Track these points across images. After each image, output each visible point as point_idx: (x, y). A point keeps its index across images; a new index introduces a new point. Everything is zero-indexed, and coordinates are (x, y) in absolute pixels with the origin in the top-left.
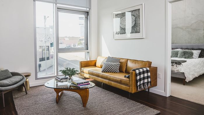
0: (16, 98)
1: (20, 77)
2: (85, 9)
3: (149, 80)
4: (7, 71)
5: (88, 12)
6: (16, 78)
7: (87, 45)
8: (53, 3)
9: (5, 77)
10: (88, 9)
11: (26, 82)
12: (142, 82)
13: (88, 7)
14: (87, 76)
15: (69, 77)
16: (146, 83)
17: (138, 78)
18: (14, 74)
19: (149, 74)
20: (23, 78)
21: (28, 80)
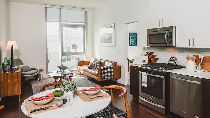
0: (33, 83)
1: (36, 71)
2: (84, 24)
3: (112, 74)
4: (28, 67)
5: (85, 26)
6: (34, 71)
7: (85, 49)
8: (59, 22)
9: (27, 70)
10: (85, 24)
11: (40, 74)
12: (106, 74)
13: (85, 22)
14: (82, 72)
15: (63, 71)
16: (109, 75)
17: (103, 72)
18: (32, 69)
19: (112, 70)
20: (38, 71)
21: (41, 73)
